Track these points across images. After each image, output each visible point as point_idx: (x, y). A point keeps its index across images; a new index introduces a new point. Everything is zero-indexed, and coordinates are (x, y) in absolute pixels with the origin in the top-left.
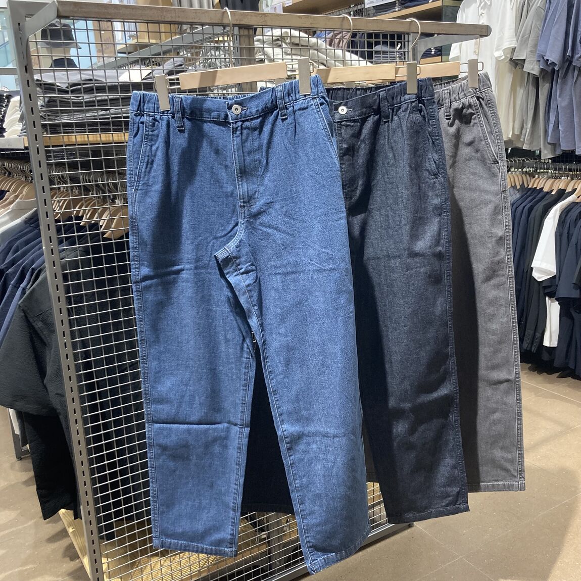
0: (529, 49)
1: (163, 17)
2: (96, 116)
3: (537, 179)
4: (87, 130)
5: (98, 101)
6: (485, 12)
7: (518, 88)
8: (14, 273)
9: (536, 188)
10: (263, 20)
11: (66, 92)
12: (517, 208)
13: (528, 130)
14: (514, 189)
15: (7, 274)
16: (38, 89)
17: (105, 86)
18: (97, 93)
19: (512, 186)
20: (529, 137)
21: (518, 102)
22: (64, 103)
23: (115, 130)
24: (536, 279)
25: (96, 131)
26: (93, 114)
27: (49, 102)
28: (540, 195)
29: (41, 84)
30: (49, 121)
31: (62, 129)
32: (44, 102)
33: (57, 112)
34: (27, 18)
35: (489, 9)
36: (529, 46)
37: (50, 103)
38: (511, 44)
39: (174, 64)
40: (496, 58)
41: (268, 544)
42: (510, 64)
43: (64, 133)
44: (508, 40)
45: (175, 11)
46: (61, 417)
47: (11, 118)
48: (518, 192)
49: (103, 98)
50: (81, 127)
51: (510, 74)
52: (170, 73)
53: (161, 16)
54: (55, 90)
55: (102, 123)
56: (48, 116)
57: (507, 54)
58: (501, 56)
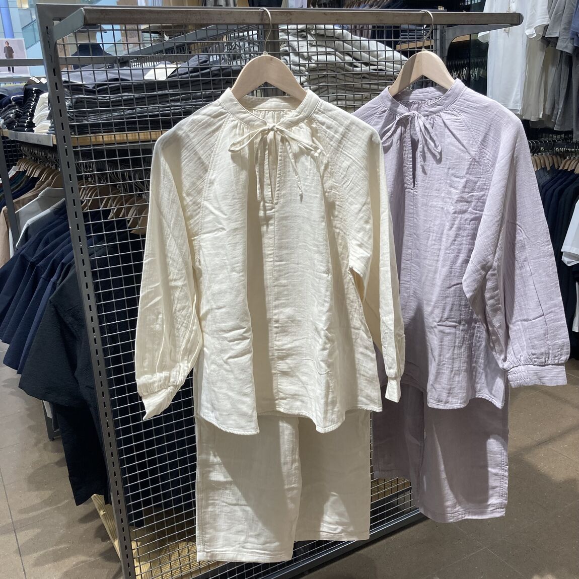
0: (562, 27)
1: (188, 20)
2: (123, 115)
3: (568, 160)
4: (114, 130)
5: (125, 100)
7: (550, 67)
8: (45, 266)
9: (567, 169)
10: (288, 18)
11: (93, 92)
12: (546, 191)
13: (560, 111)
14: (544, 171)
15: (38, 267)
16: (66, 90)
17: (131, 85)
18: (123, 92)
19: (542, 168)
20: (560, 118)
21: (550, 82)
22: (91, 103)
23: (141, 129)
24: (566, 263)
25: (123, 130)
26: (119, 114)
27: (76, 102)
28: (571, 177)
29: (68, 86)
30: (77, 122)
31: (89, 129)
32: (72, 102)
33: (84, 112)
34: (54, 21)
36: (562, 23)
37: (77, 104)
38: (543, 21)
39: (199, 60)
40: (527, 36)
42: (542, 42)
43: (92, 133)
44: (540, 17)
45: (200, 13)
46: (91, 409)
47: (40, 114)
48: (549, 174)
49: (129, 97)
50: (108, 127)
51: (541, 53)
52: (195, 70)
53: (186, 19)
54: (82, 91)
55: (128, 123)
56: (76, 116)
57: (539, 31)
58: (533, 34)
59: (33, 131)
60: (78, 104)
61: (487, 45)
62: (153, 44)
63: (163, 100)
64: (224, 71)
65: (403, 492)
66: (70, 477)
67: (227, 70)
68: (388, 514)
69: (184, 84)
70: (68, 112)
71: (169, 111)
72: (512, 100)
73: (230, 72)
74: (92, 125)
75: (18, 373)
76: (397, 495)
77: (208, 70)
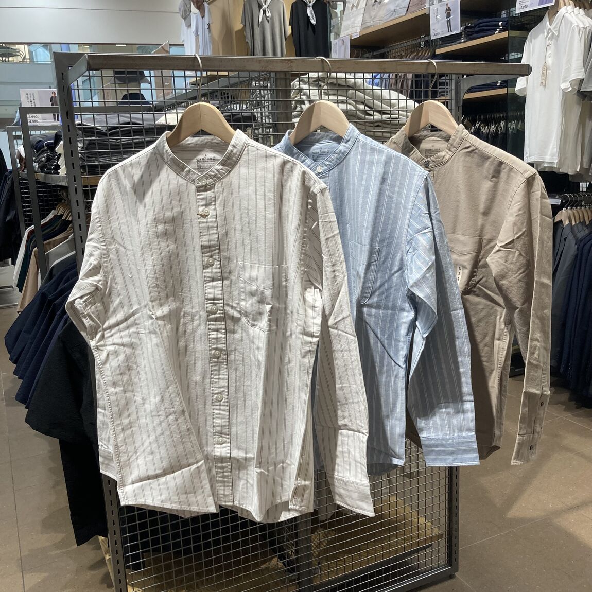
5: (136, 143)
6: (552, 42)
7: (587, 120)
8: (61, 303)
10: (289, 66)
11: (105, 135)
12: (584, 245)
14: (582, 225)
15: (54, 304)
16: (79, 132)
17: (142, 129)
18: (134, 136)
19: (580, 222)
21: (587, 135)
22: (103, 145)
27: (89, 144)
29: (81, 128)
30: (88, 162)
31: (100, 170)
32: (84, 144)
33: (96, 154)
34: (69, 68)
35: (557, 40)
38: (578, 76)
40: (563, 90)
41: (298, 586)
42: (578, 95)
44: (575, 71)
48: (587, 228)
49: (140, 140)
51: (578, 106)
54: (94, 133)
56: (88, 157)
57: (574, 86)
58: (568, 88)
59: (58, 173)
60: (90, 145)
61: (524, 98)
62: (188, 91)
64: (235, 117)
65: (417, 551)
66: (71, 515)
67: (238, 116)
68: (400, 573)
70: (80, 153)
72: (549, 153)
74: (103, 166)
75: (26, 408)
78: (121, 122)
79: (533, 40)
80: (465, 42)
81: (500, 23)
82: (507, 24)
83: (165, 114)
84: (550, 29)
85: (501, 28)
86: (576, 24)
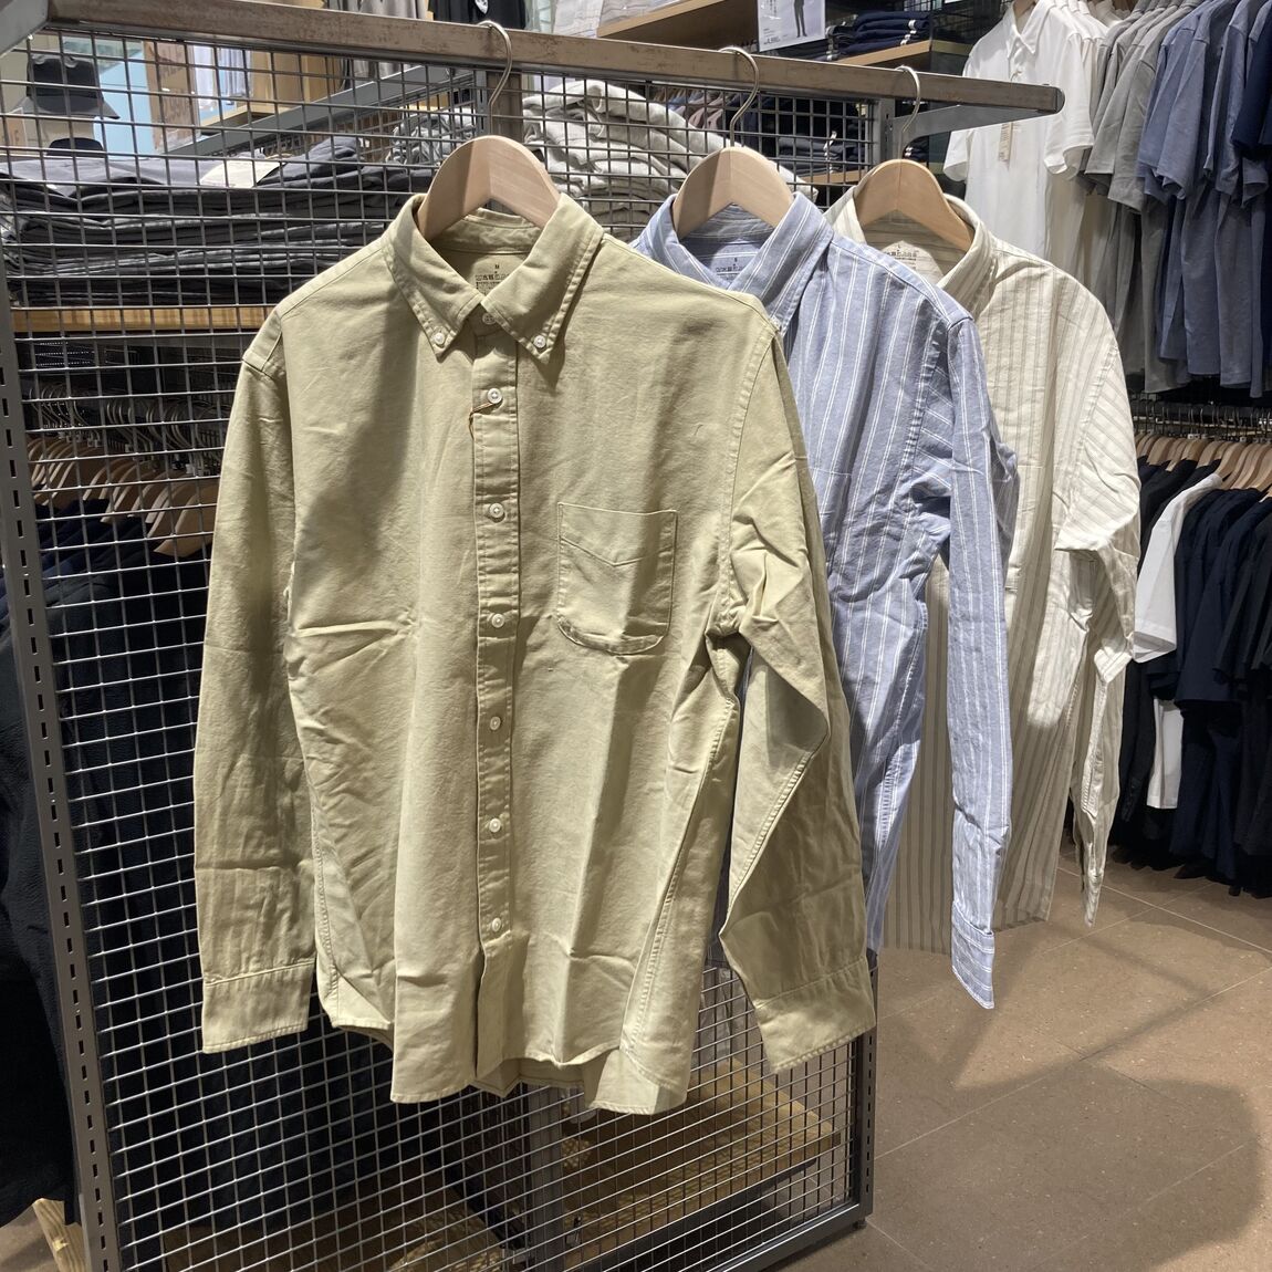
0: (1121, 153)
1: (309, 33)
2: (144, 266)
4: (120, 299)
5: (150, 231)
6: (1023, 68)
7: (1095, 238)
10: (547, 51)
11: (72, 206)
17: (166, 196)
18: (146, 212)
21: (1096, 268)
22: (67, 232)
23: (187, 301)
25: (142, 301)
26: (135, 262)
27: (27, 227)
29: (8, 185)
30: (26, 274)
31: (58, 294)
32: (16, 226)
33: (46, 252)
35: (1034, 63)
36: (1120, 145)
37: (30, 231)
38: (1081, 140)
39: (333, 150)
40: (1049, 170)
42: (1079, 183)
43: (64, 303)
44: (1075, 131)
46: (39, 983)
49: (161, 223)
50: (105, 290)
51: (1077, 206)
52: (324, 170)
53: (305, 31)
54: (43, 202)
55: (157, 284)
56: (26, 261)
57: (1073, 161)
58: (1060, 166)
60: (32, 229)
61: (962, 186)
63: (246, 235)
64: (393, 178)
65: (788, 1175)
67: (400, 176)
69: (295, 201)
70: (6, 251)
71: (257, 263)
73: (406, 180)
74: (67, 285)
76: (774, 1183)
77: (355, 173)
78: (112, 177)
79: (982, 63)
80: (833, 59)
81: (912, 23)
82: (924, 25)
83: (225, 161)
84: (1018, 40)
85: (913, 32)
86: (1074, 32)
